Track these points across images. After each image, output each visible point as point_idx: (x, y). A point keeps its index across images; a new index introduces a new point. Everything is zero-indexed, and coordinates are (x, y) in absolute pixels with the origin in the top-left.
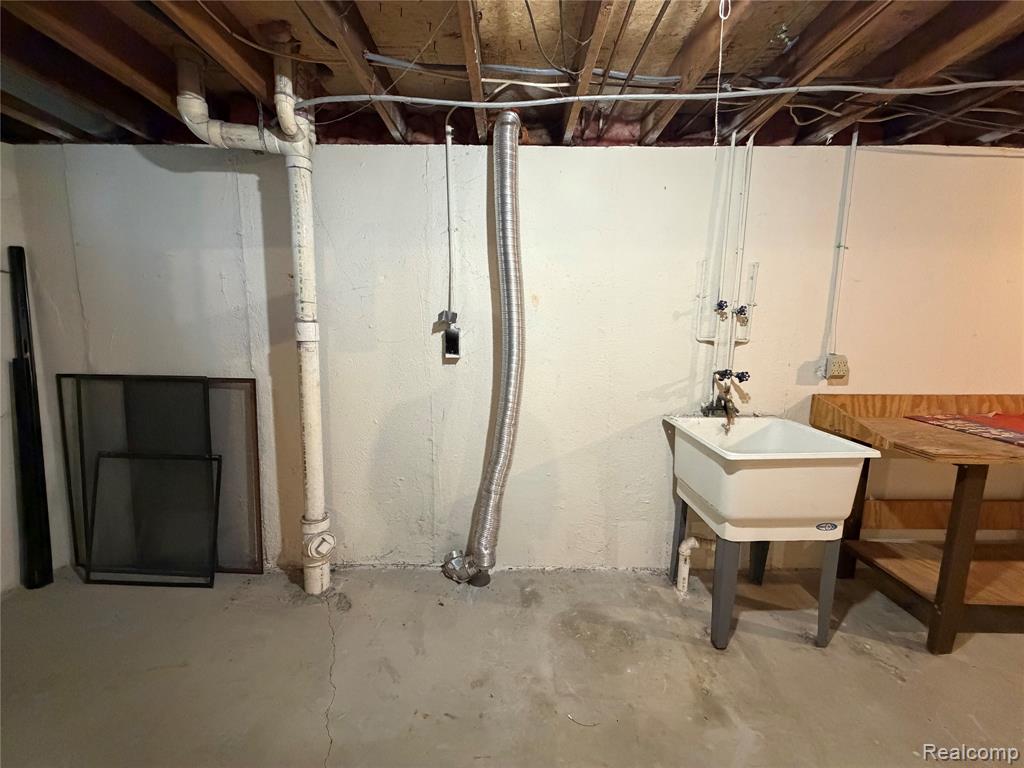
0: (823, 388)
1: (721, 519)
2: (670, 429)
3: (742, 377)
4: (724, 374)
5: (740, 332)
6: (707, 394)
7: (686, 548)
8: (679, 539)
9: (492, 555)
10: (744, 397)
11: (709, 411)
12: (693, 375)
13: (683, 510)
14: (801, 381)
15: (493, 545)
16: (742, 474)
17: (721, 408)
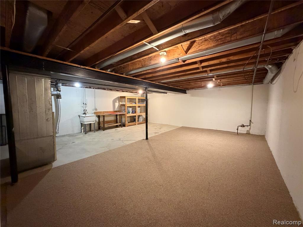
0: (95, 111)
1: (84, 122)
2: (79, 116)
3: (86, 110)
4: (84, 110)
5: (86, 106)
6: (83, 112)
7: (82, 128)
8: (81, 127)
9: (58, 132)
10: (87, 112)
11: (83, 114)
12: (81, 110)
13: (82, 124)
14: (93, 110)
15: (58, 130)
16: (85, 118)
17: (85, 114)
